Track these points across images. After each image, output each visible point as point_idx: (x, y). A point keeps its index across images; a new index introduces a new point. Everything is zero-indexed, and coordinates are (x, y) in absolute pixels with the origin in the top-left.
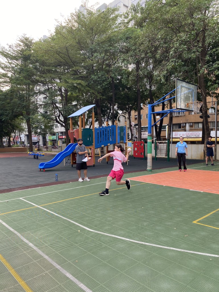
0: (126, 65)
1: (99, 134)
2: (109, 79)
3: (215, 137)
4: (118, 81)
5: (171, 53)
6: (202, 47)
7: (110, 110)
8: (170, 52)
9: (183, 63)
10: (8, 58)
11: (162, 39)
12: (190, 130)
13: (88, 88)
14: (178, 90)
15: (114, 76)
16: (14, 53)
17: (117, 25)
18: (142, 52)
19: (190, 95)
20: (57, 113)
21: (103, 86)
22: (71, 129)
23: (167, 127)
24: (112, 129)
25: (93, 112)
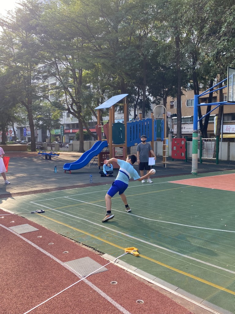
0: (163, 39)
1: (132, 130)
2: (140, 57)
5: (223, 29)
7: (139, 96)
8: (221, 28)
10: (4, 26)
11: (211, 10)
14: (230, 80)
16: (13, 20)
20: (70, 100)
21: (133, 66)
22: (98, 124)
23: (215, 118)
24: (147, 123)
25: (125, 103)
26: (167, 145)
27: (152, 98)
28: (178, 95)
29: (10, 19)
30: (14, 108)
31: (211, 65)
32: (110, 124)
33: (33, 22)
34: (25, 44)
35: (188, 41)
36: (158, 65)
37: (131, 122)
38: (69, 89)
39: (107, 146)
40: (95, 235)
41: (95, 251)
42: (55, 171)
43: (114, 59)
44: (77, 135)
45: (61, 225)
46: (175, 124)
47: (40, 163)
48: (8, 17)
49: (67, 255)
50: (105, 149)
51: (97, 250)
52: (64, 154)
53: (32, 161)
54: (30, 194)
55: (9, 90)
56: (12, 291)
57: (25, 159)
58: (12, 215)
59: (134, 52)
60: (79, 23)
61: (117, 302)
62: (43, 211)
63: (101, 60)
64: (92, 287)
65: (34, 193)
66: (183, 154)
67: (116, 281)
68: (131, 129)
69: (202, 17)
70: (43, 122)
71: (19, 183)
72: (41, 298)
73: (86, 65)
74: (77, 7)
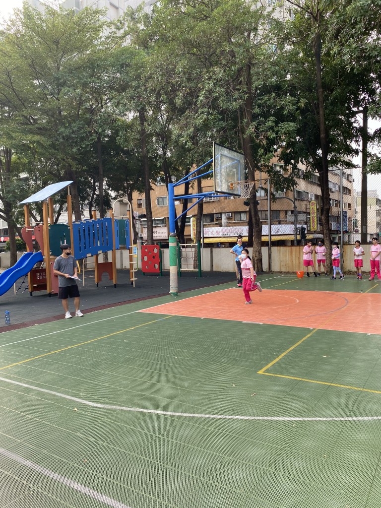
1: (82, 234)
2: (91, 136)
3: (268, 235)
4: (106, 139)
5: (201, 98)
6: (247, 93)
7: (95, 190)
8: (198, 96)
9: (220, 117)
11: (184, 73)
12: (228, 225)
13: (53, 151)
14: (216, 161)
15: (102, 131)
17: (101, 40)
18: (150, 93)
19: (235, 170)
21: (82, 148)
22: (26, 226)
23: (192, 219)
24: (105, 224)
25: (69, 194)
26: (134, 254)
28: (148, 191)
31: (187, 146)
32: (44, 226)
35: (156, 119)
36: (118, 149)
37: (79, 223)
39: (42, 260)
46: (145, 227)
59: (83, 128)
63: (34, 136)
66: (157, 266)
68: (80, 233)
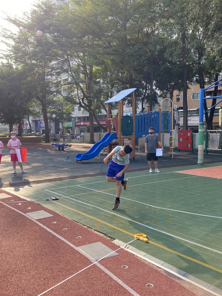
0: (170, 36)
1: (140, 122)
2: (147, 53)
7: (146, 90)
10: (20, 26)
11: (217, 7)
15: (154, 50)
16: (29, 20)
20: (81, 95)
21: (141, 62)
22: (108, 117)
24: (154, 116)
25: (134, 97)
26: (173, 136)
27: (158, 92)
28: (185, 89)
29: (26, 20)
30: (30, 103)
31: (216, 60)
32: (119, 117)
33: (46, 22)
34: (40, 42)
35: (193, 37)
36: (165, 61)
37: (139, 115)
38: (80, 84)
39: (116, 138)
40: (106, 222)
41: (106, 236)
42: (68, 161)
43: (123, 55)
44: (88, 127)
45: (74, 211)
46: (181, 117)
47: (54, 154)
48: (24, 18)
49: (80, 240)
50: (114, 141)
51: (108, 236)
52: (75, 145)
53: (46, 151)
54: (45, 182)
55: (25, 86)
56: (29, 273)
57: (39, 150)
58: (29, 202)
59: (141, 48)
60: (90, 22)
61: (128, 285)
62: (57, 198)
63: (110, 56)
64: (104, 270)
65: (49, 182)
66: (189, 146)
67: (126, 265)
68: (139, 121)
69: (207, 14)
70: (56, 116)
71: (34, 172)
72: (56, 279)
73: (97, 62)
74: (88, 8)
